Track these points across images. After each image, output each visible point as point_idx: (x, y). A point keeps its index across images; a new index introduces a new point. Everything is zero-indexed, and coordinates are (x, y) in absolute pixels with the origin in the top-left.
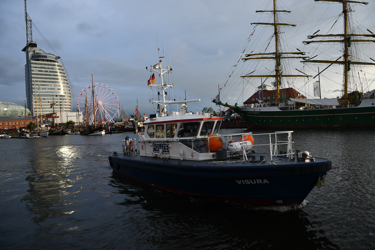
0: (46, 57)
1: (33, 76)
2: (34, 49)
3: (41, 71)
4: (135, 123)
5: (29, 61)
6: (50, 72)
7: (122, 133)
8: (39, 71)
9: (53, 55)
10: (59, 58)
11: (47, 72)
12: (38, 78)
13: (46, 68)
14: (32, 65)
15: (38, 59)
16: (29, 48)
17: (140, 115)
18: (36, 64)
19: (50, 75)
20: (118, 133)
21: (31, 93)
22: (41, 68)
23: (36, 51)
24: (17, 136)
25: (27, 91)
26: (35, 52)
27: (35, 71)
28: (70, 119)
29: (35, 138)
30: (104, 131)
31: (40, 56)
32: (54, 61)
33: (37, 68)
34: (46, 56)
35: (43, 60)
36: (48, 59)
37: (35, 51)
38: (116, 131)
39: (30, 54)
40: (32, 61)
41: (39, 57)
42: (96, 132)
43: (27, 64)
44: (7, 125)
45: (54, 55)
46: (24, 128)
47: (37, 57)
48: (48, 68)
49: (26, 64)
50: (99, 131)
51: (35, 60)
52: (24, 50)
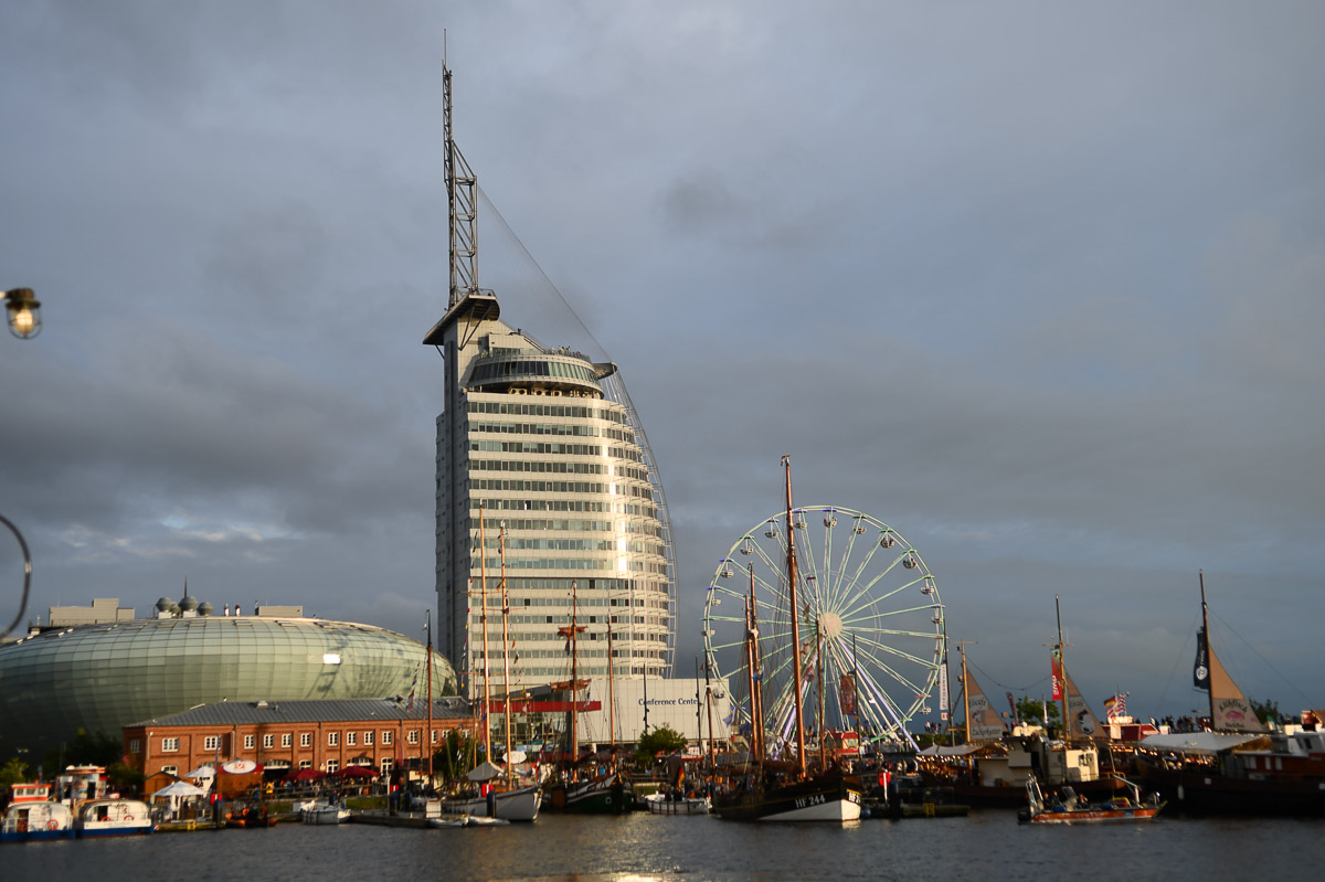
0: (541, 368)
1: (474, 474)
2: (486, 327)
3: (519, 447)
4: (1046, 758)
5: (457, 395)
6: (562, 449)
7: (963, 814)
8: (506, 447)
9: (578, 355)
10: (610, 369)
11: (549, 451)
12: (497, 485)
13: (540, 432)
14: (471, 416)
15: (504, 380)
16: (461, 328)
17: (1080, 704)
18: (491, 408)
19: (562, 468)
20: (940, 814)
21: (460, 567)
22: (518, 428)
23: (496, 342)
24: (378, 813)
25: (444, 556)
26: (487, 348)
27: (484, 446)
28: (657, 720)
29: (472, 824)
30: (852, 795)
31: (514, 364)
32: (583, 391)
33: (497, 429)
34: (546, 363)
35: (528, 388)
36: (553, 380)
37: (487, 338)
38: (928, 800)
39: (465, 358)
40: (473, 397)
41: (507, 372)
42: (808, 804)
43: (447, 411)
44: (331, 750)
45: (587, 358)
46: (415, 764)
47: (497, 372)
48: (555, 431)
49: (441, 409)
50: (823, 799)
51: (488, 389)
52: (435, 338)
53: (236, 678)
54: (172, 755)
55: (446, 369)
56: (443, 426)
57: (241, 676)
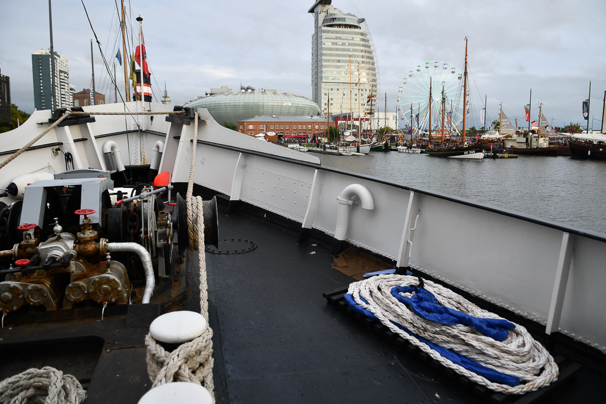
0: (344, 19)
1: (324, 52)
2: (327, 7)
3: (336, 44)
5: (318, 28)
6: (349, 44)
7: (516, 157)
8: (333, 44)
9: (354, 16)
10: (363, 20)
11: (345, 45)
12: (331, 55)
13: (343, 39)
14: (323, 34)
15: (333, 23)
16: (320, 8)
17: (546, 123)
18: (328, 32)
19: (349, 50)
20: (509, 157)
21: (319, 79)
22: (337, 38)
23: (330, 11)
25: (314, 76)
26: (327, 13)
27: (327, 44)
29: (353, 155)
30: (483, 151)
31: (336, 18)
32: (356, 27)
33: (330, 38)
34: (345, 18)
35: (339, 26)
36: (347, 23)
37: (327, 10)
38: (505, 153)
39: (322, 17)
40: (324, 28)
41: (333, 21)
42: (469, 153)
43: (315, 33)
45: (356, 17)
46: (319, 135)
48: (347, 39)
49: (314, 33)
50: (474, 152)
51: (328, 26)
52: (312, 11)
53: (263, 109)
54: (252, 130)
55: (315, 20)
56: (314, 38)
57: (265, 108)
